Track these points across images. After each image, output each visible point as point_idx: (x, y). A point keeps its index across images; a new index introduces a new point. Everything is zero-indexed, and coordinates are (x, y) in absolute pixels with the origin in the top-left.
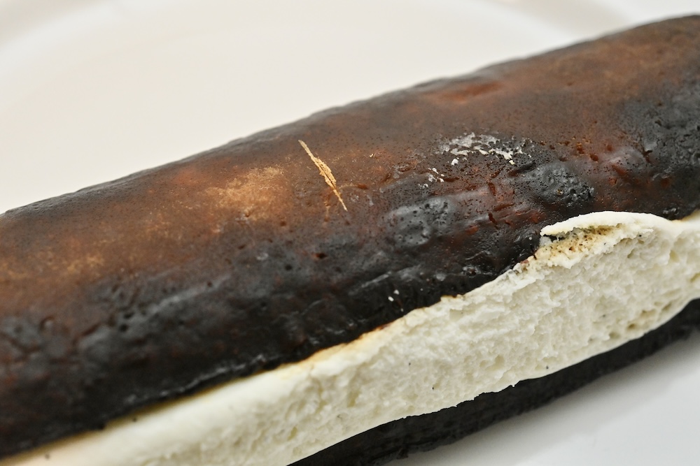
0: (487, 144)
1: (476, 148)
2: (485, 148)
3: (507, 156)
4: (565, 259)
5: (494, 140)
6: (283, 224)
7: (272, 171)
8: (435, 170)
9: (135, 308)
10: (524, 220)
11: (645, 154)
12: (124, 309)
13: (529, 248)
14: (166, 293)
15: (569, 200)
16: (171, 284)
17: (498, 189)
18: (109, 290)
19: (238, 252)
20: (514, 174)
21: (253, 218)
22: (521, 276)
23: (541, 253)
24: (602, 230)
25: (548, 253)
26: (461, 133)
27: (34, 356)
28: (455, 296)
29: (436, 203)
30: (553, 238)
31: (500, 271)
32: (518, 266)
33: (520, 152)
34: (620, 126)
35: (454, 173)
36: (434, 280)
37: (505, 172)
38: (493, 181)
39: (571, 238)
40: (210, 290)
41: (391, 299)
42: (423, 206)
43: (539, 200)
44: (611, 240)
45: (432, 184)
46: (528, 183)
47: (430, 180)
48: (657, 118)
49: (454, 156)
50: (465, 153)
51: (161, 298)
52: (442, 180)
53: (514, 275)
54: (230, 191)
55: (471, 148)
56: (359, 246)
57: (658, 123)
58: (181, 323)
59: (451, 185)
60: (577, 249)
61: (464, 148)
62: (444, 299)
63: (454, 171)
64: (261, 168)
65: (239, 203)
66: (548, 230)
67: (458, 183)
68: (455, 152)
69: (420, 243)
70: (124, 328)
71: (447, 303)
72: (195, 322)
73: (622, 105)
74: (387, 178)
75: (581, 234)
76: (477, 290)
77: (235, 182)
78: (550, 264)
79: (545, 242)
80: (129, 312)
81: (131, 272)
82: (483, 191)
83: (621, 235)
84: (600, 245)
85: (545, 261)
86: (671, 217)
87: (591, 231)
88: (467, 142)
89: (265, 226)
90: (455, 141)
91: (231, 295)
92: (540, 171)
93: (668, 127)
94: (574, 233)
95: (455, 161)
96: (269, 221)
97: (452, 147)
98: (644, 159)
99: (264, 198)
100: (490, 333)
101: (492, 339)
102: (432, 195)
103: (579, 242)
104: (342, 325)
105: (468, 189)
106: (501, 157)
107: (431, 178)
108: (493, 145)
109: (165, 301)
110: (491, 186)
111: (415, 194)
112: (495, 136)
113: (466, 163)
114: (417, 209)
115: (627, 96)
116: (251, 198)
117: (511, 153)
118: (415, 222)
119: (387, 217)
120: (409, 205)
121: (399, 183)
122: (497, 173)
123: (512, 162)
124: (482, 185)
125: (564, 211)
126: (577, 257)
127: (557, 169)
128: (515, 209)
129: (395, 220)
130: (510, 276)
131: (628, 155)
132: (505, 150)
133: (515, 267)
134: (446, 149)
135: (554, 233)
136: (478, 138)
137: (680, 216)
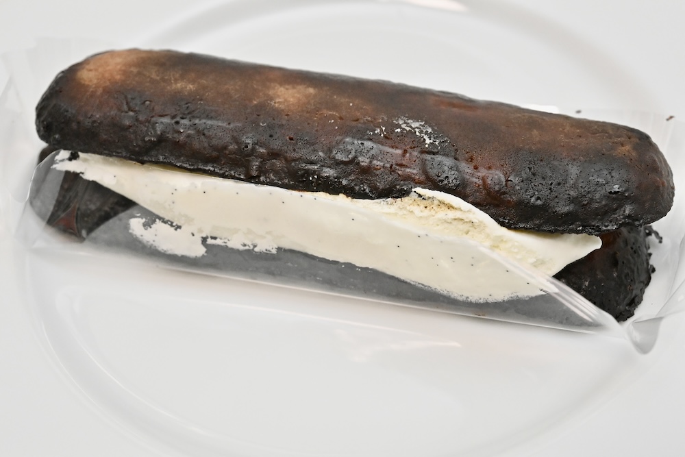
0: (424, 131)
1: (417, 130)
2: (421, 132)
3: (428, 141)
4: (418, 210)
5: (430, 130)
6: (288, 115)
7: (311, 90)
8: (384, 129)
9: (188, 117)
10: (408, 178)
11: (507, 181)
12: (184, 114)
13: (403, 194)
14: (208, 117)
15: (442, 181)
16: (213, 114)
17: (408, 155)
18: (183, 103)
19: (255, 116)
20: (424, 152)
21: (277, 105)
22: (389, 206)
23: (406, 199)
24: (450, 207)
25: (411, 202)
26: (416, 119)
27: (131, 113)
28: (347, 197)
29: (368, 144)
30: (420, 196)
31: (379, 197)
32: (390, 200)
33: (437, 143)
34: (507, 160)
35: (393, 136)
36: (340, 182)
37: (419, 149)
38: (409, 150)
39: (430, 201)
40: (227, 126)
41: (311, 178)
42: (360, 142)
43: (425, 172)
44: (452, 214)
45: (374, 134)
46: (426, 160)
47: (376, 132)
48: (531, 166)
49: (401, 128)
50: (408, 129)
51: (204, 118)
52: (382, 135)
53: (385, 203)
54: (282, 89)
55: (414, 129)
56: (313, 144)
57: (530, 169)
58: (204, 134)
59: (384, 140)
60: (428, 208)
61: (411, 127)
62: (342, 196)
63: (394, 134)
64: (309, 86)
65: (279, 96)
66: (419, 190)
67: (390, 142)
68: (404, 126)
69: (344, 159)
70: (177, 123)
71: (342, 198)
72: (209, 137)
73: (518, 150)
74: (357, 120)
75: (436, 202)
76: (360, 200)
77: (290, 87)
78: (408, 208)
79: (413, 194)
80: (184, 116)
81: (201, 100)
82: (399, 152)
83: (458, 214)
84: (443, 214)
85: (406, 205)
86: (502, 224)
87: (442, 203)
88: (415, 124)
89: (278, 113)
90: (410, 121)
91: (235, 134)
92: (439, 158)
93: (534, 174)
94: (433, 198)
95: (399, 130)
96: (283, 110)
97: (405, 123)
98: (504, 183)
99: (292, 100)
102: (370, 139)
103: (432, 206)
104: (280, 179)
105: (393, 147)
106: (424, 140)
107: (378, 131)
108: (426, 133)
109: (204, 121)
110: (405, 152)
111: (361, 134)
112: (433, 129)
113: (404, 135)
114: (356, 142)
115: (527, 147)
116: (286, 97)
117: (431, 141)
118: (349, 147)
119: (338, 138)
120: (353, 137)
121: (360, 125)
122: (414, 147)
123: (427, 146)
124: (401, 149)
125: (435, 185)
126: (426, 212)
127: (448, 162)
128: (408, 170)
129: (341, 141)
130: (382, 202)
131: (496, 176)
132: (430, 138)
133: (388, 199)
134: (401, 122)
135: (422, 194)
136: (423, 126)
137: (509, 227)
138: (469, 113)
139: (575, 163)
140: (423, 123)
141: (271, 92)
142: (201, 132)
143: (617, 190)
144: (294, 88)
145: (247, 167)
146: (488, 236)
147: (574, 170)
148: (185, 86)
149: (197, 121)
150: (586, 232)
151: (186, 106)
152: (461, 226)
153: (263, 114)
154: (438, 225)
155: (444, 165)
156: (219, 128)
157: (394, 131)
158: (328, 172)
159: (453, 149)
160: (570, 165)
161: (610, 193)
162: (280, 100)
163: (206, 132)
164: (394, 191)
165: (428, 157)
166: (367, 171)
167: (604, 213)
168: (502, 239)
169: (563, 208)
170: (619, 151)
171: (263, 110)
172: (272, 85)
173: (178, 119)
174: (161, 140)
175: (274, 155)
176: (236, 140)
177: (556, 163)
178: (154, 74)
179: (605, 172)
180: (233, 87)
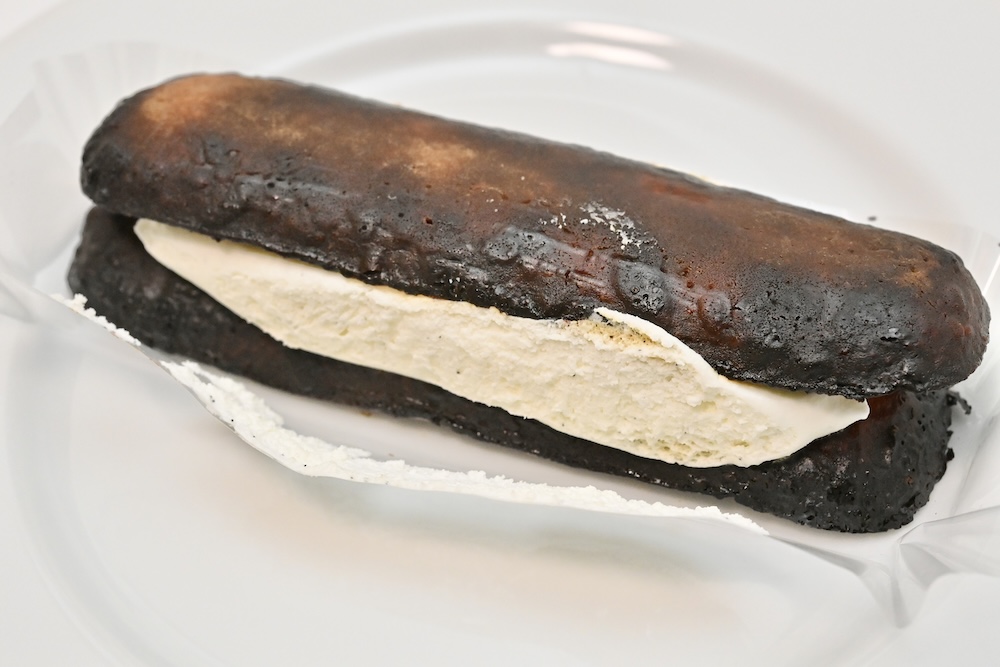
0: (623, 225)
1: (612, 223)
2: (618, 227)
3: (625, 241)
4: (600, 340)
5: (631, 225)
6: (429, 187)
7: (470, 154)
8: (564, 217)
9: (288, 178)
10: (591, 293)
11: (733, 308)
12: (283, 174)
13: (581, 314)
14: (315, 180)
15: (638, 301)
16: (323, 177)
17: (593, 258)
18: (284, 157)
19: (382, 184)
20: (615, 256)
21: (415, 171)
22: (559, 330)
23: (584, 323)
24: (646, 340)
25: (591, 327)
26: (614, 207)
27: (208, 167)
28: (501, 312)
29: (538, 238)
30: (605, 319)
31: (546, 316)
32: (561, 322)
33: (638, 245)
34: (738, 277)
35: (576, 230)
36: (492, 290)
37: (611, 252)
38: (597, 252)
39: (618, 328)
40: (342, 196)
41: (451, 281)
42: (526, 234)
43: (615, 286)
44: (647, 351)
45: (549, 224)
46: (618, 268)
47: (552, 221)
48: (772, 289)
49: (589, 217)
50: (599, 220)
51: (308, 182)
52: (560, 227)
53: (554, 326)
54: (428, 148)
55: (607, 221)
56: (460, 232)
57: (769, 294)
58: (307, 205)
59: (563, 234)
60: (614, 339)
61: (604, 218)
62: (493, 310)
63: (578, 226)
64: (470, 147)
65: (421, 159)
66: (604, 311)
67: (570, 237)
68: (594, 216)
69: (501, 257)
70: (271, 185)
71: (493, 313)
72: (313, 211)
73: (756, 265)
74: (528, 202)
75: (627, 331)
76: (520, 319)
77: (440, 146)
78: (586, 336)
79: (594, 315)
80: (283, 177)
81: (309, 155)
82: (581, 253)
83: (656, 351)
84: (635, 349)
85: (583, 332)
86: (721, 371)
87: (635, 333)
88: (611, 215)
89: (416, 182)
90: (604, 209)
91: (351, 208)
92: (639, 267)
93: (774, 302)
94: (623, 325)
95: (586, 221)
96: (423, 179)
97: (596, 211)
98: (729, 311)
99: (439, 165)
100: (514, 357)
101: (513, 363)
102: (542, 232)
103: (621, 336)
104: (409, 278)
105: (573, 246)
106: (621, 239)
107: (555, 220)
108: (625, 229)
109: (309, 186)
110: (590, 253)
111: (531, 223)
112: (636, 224)
113: (591, 228)
114: (521, 234)
115: (769, 261)
116: (431, 159)
117: (631, 241)
118: (511, 241)
119: (496, 225)
120: (519, 227)
121: (530, 210)
122: (604, 248)
123: (623, 247)
124: (585, 249)
125: (629, 306)
126: (611, 345)
127: (649, 273)
128: (591, 281)
129: (499, 231)
130: (550, 325)
131: (718, 301)
132: (629, 236)
133: (558, 321)
134: (591, 210)
135: (607, 317)
136: (622, 218)
137: (730, 376)
138: (694, 204)
139: (837, 291)
140: (622, 214)
141: (411, 152)
142: (302, 202)
143: (894, 336)
144: (446, 147)
145: (364, 257)
146: (698, 387)
147: (833, 301)
148: (289, 133)
149: (299, 185)
150: (842, 394)
151: (286, 163)
152: (661, 369)
153: (393, 182)
154: (627, 364)
155: (643, 277)
156: (329, 199)
157: (578, 222)
158: (478, 275)
159: (661, 255)
160: (829, 293)
161: (883, 339)
162: (422, 164)
163: (310, 202)
164: (567, 310)
165: (623, 264)
166: (530, 277)
167: (873, 368)
168: (718, 394)
169: (811, 356)
170: (906, 278)
171: (395, 177)
172: (415, 140)
173: (273, 180)
174: (247, 208)
175: (403, 243)
176: (351, 217)
177: (809, 288)
178: (249, 113)
179: (879, 307)
180: (357, 139)
